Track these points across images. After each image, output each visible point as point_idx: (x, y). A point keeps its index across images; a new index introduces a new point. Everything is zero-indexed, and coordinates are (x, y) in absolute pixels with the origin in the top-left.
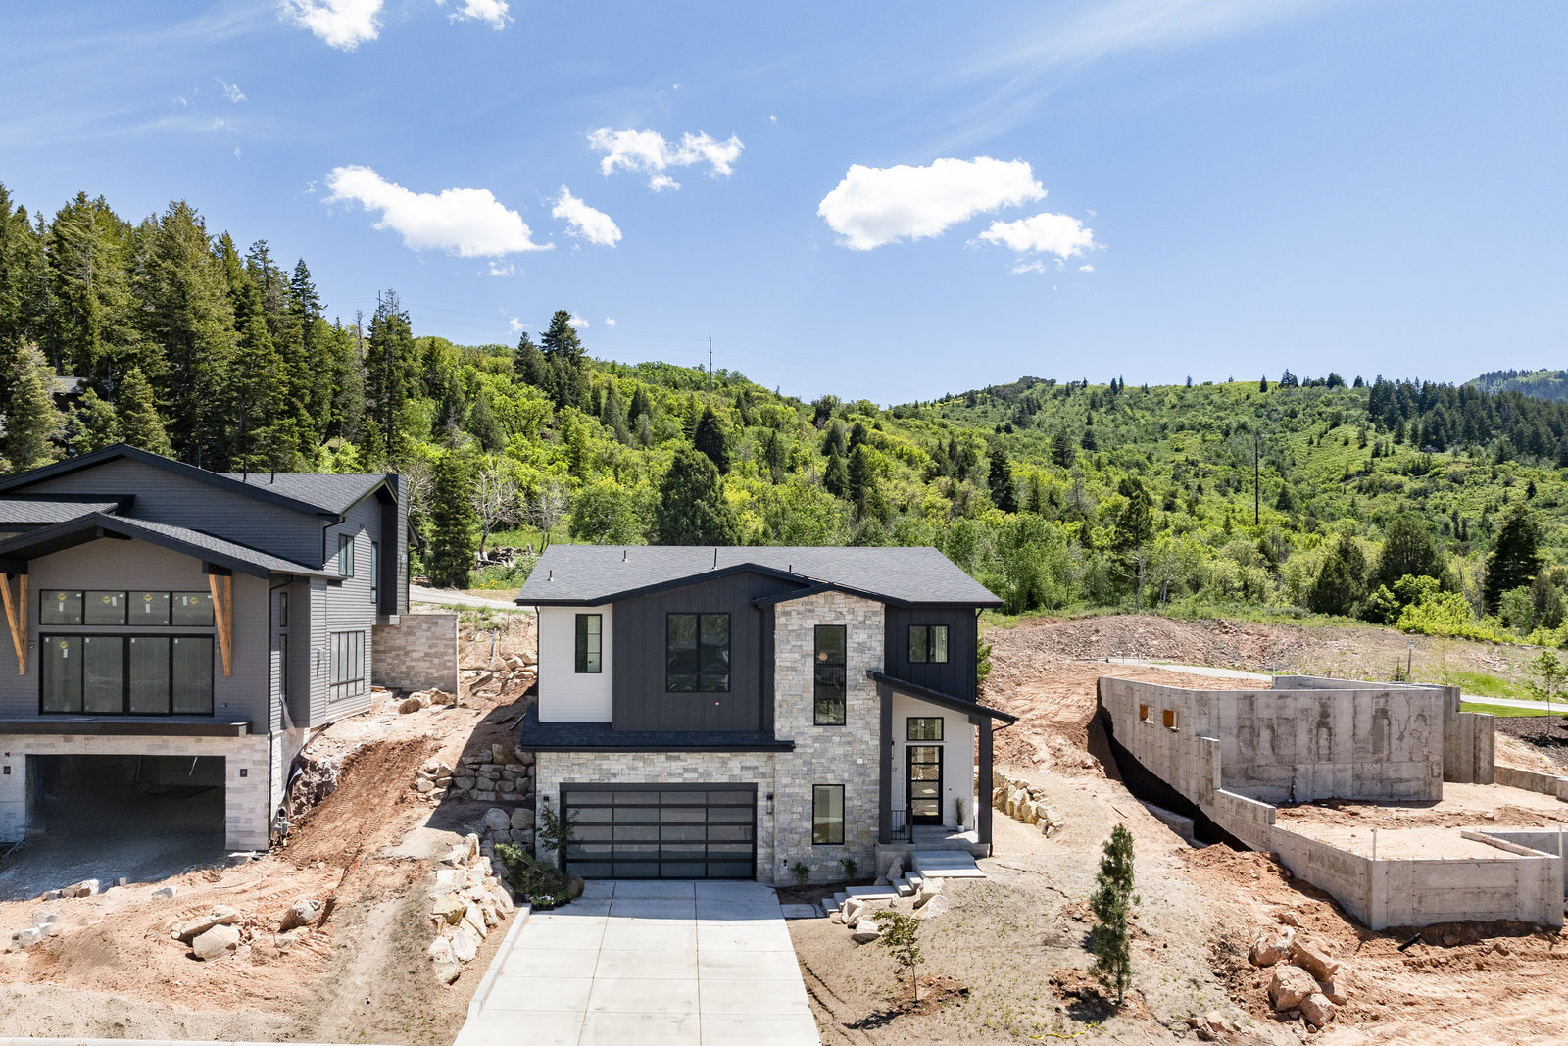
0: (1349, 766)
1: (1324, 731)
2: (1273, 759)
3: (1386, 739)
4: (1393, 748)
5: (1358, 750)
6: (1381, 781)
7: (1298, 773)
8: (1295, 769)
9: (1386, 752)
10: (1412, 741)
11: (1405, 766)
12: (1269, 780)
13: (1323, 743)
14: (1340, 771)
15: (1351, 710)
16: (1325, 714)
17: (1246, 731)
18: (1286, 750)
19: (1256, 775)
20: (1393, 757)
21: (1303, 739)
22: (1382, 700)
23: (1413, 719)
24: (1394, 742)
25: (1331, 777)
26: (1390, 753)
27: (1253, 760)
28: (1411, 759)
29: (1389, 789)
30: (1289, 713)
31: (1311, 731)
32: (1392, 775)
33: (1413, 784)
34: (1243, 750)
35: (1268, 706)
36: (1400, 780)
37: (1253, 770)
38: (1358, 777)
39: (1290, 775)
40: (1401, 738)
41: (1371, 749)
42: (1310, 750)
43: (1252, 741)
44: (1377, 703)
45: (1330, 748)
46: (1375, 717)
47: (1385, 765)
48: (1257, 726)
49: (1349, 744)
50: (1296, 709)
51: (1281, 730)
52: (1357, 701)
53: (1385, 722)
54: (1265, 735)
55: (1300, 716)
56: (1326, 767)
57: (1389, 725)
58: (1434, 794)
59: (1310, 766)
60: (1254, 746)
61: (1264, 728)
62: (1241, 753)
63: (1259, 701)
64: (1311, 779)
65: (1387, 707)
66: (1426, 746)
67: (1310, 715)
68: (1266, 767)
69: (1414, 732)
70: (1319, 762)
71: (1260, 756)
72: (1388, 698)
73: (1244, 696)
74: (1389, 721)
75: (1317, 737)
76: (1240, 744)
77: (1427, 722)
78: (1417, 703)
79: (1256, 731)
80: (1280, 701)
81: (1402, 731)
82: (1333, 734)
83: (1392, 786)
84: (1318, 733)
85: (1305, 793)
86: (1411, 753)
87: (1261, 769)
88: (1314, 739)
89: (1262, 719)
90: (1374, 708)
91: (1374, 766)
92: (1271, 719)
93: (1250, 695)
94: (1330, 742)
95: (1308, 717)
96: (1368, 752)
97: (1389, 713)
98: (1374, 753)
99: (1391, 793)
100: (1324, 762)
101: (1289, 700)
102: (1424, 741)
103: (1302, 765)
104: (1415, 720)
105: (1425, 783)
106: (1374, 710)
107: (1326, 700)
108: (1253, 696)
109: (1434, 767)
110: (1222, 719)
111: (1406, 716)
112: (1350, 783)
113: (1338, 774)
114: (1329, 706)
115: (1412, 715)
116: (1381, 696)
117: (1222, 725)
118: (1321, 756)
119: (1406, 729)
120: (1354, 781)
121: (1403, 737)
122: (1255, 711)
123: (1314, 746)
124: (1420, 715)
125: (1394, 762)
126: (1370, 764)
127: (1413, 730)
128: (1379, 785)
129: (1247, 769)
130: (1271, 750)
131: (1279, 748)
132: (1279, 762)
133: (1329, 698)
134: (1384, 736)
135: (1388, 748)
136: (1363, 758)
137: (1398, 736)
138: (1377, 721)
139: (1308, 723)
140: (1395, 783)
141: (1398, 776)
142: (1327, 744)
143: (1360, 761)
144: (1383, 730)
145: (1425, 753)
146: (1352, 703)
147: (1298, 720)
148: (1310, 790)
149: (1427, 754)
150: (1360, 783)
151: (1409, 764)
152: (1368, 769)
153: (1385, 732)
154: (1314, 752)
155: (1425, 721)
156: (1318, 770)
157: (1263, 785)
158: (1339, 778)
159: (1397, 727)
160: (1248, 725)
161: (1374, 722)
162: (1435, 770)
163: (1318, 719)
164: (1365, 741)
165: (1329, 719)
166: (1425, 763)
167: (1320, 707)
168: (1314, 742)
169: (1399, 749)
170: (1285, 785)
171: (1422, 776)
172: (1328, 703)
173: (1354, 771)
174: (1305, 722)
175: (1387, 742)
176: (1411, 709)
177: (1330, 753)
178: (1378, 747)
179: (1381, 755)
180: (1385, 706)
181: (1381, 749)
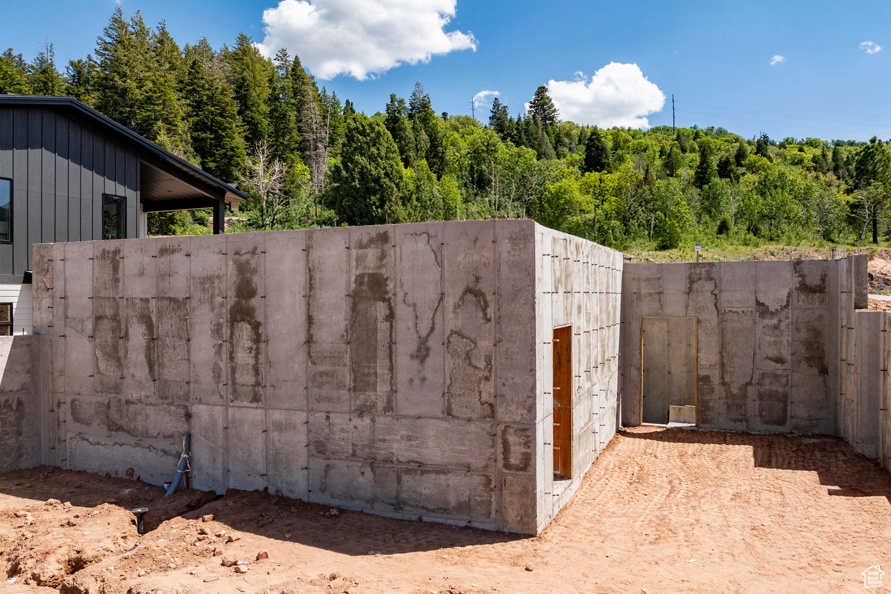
0: (301, 417)
1: (245, 330)
2: (150, 389)
3: (382, 353)
4: (402, 377)
5: (317, 380)
6: (372, 462)
7: (194, 421)
8: (188, 416)
9: (383, 389)
10: (450, 364)
11: (433, 428)
12: (146, 434)
13: (243, 357)
14: (280, 427)
15: (301, 280)
16: (246, 290)
17: (106, 325)
19: (123, 422)
20: (403, 405)
21: (204, 347)
22: (372, 253)
23: (450, 302)
24: (403, 360)
25: (259, 443)
26: (394, 391)
27: (117, 389)
28: (448, 412)
29: (391, 486)
30: (178, 287)
31: (217, 331)
32: (400, 450)
33: (454, 480)
34: (102, 366)
35: (141, 274)
36: (420, 467)
37: (119, 411)
38: (318, 447)
39: (182, 427)
40: (422, 353)
41: (348, 379)
42: (217, 373)
43: (115, 348)
44: (360, 260)
45: (256, 370)
46: (355, 297)
47: (381, 421)
48: (123, 312)
49: (298, 366)
50: (191, 277)
51: (166, 326)
52: (315, 255)
53: (381, 310)
54: (137, 334)
55: (198, 295)
56: (250, 415)
57: (391, 316)
58: (512, 515)
59: (218, 410)
60: (118, 360)
61: (135, 320)
62: (99, 372)
63: (128, 261)
64: (220, 441)
65: (383, 271)
66: (487, 379)
67: (217, 292)
68: (138, 406)
69: (455, 339)
70: (236, 403)
71: (128, 381)
72: (387, 247)
73: (104, 251)
74: (391, 309)
75: (231, 343)
76: (97, 352)
77: (490, 311)
78: (460, 258)
79: (123, 327)
80: (162, 259)
81: (424, 332)
82: (263, 338)
83: (399, 480)
84: (232, 334)
85: (210, 471)
86: (447, 394)
87: (132, 408)
88: (224, 348)
89: (130, 301)
90: (355, 273)
91: (357, 421)
92: (147, 301)
93: (112, 249)
94: (256, 358)
95: (212, 297)
96: (340, 386)
97: (390, 286)
98: (355, 389)
99: (397, 498)
100: (246, 403)
101: (178, 257)
102: (482, 364)
103: (203, 407)
104: (457, 306)
105: (489, 481)
106: (353, 278)
107: (249, 256)
108: (117, 252)
109: (511, 439)
110: (70, 301)
111: (434, 296)
112: (303, 461)
113: (275, 435)
114: (254, 271)
115: (449, 290)
116: (372, 241)
117: (70, 313)
118: (238, 388)
119: (432, 329)
120: (310, 456)
121: (428, 349)
122: (121, 284)
123: (224, 365)
124: (468, 290)
125: (405, 417)
126: (347, 417)
127: (453, 332)
128: (369, 473)
129: (108, 406)
130: (147, 370)
131: (161, 365)
132: (162, 398)
133: (254, 252)
134: (380, 347)
135: (388, 377)
136: (330, 400)
137: (413, 348)
138: (361, 306)
139: (213, 309)
140: (408, 471)
141: (414, 456)
142: (252, 361)
143: (325, 406)
144: (375, 331)
145: (485, 397)
146: (302, 264)
147: (194, 303)
148: (220, 465)
149: (491, 400)
150: (324, 463)
151: (444, 425)
152: (343, 430)
153: (382, 336)
154: (224, 378)
155: (484, 310)
156: (234, 422)
157: (137, 445)
158: (278, 445)
159: (411, 324)
160: (109, 312)
161: (354, 309)
162: (513, 449)
163: (232, 301)
164: (335, 358)
165: (255, 302)
166: (487, 426)
167: (235, 273)
168: (225, 356)
169: (417, 381)
170: (174, 449)
171: (477, 462)
172: (253, 263)
173: (309, 431)
174: (206, 308)
175: (387, 362)
176: (447, 275)
177: (257, 384)
178: (364, 375)
179: (371, 395)
180: (380, 267)
181: (372, 379)
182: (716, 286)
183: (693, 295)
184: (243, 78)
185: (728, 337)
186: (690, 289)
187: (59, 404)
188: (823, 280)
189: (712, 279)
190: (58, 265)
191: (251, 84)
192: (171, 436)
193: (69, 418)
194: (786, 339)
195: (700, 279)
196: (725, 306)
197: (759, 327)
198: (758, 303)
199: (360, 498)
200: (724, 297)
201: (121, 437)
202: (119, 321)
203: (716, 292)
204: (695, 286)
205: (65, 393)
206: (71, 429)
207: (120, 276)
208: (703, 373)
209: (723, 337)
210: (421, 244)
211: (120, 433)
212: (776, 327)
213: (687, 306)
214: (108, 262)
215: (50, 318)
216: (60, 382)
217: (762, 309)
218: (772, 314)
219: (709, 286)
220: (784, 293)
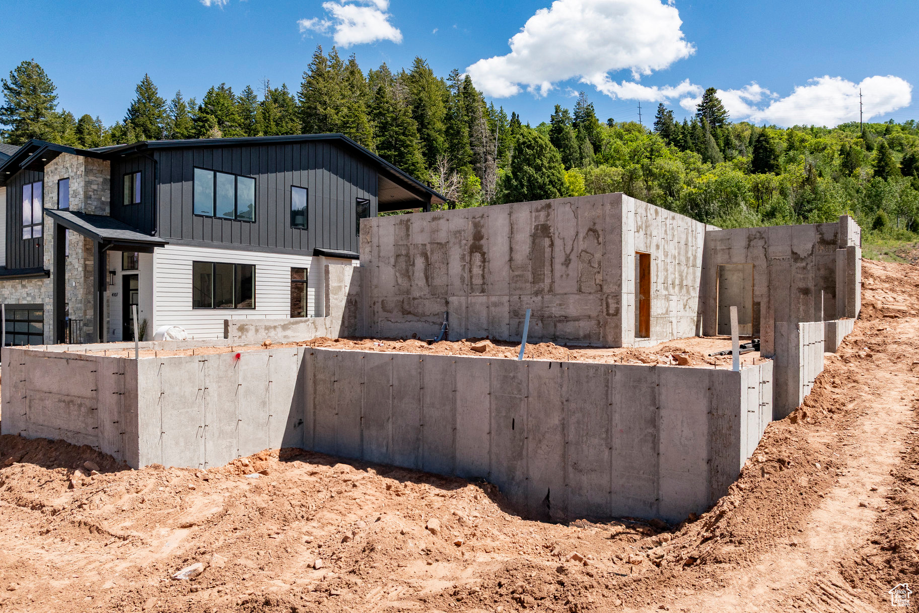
0: (507, 298)
1: (477, 257)
2: (426, 290)
3: (547, 264)
4: (557, 274)
5: (515, 279)
6: (542, 318)
7: (450, 305)
8: (447, 303)
9: (548, 281)
10: (581, 266)
11: (572, 299)
12: (424, 315)
13: (477, 271)
14: (495, 305)
15: (507, 229)
16: (478, 236)
17: (402, 259)
18: (439, 280)
19: (411, 309)
20: (558, 289)
21: (456, 266)
22: (543, 214)
23: (581, 236)
24: (558, 267)
25: (484, 313)
26: (553, 282)
27: (408, 292)
28: (580, 290)
30: (442, 237)
31: (463, 258)
32: (556, 311)
33: (582, 324)
34: (400, 281)
35: (422, 231)
36: (566, 319)
37: (409, 304)
38: (515, 313)
39: (444, 309)
40: (567, 262)
41: (530, 277)
42: (462, 279)
43: (407, 271)
44: (537, 217)
45: (483, 277)
46: (534, 236)
47: (547, 297)
48: (412, 252)
49: (505, 273)
50: (449, 232)
51: (435, 257)
52: (514, 216)
53: (547, 242)
54: (420, 263)
55: (452, 240)
56: (479, 300)
57: (552, 245)
58: (610, 338)
59: (463, 299)
60: (409, 277)
61: (418, 255)
62: (398, 284)
63: (414, 225)
64: (464, 315)
65: (548, 223)
66: (599, 272)
67: (463, 238)
68: (420, 300)
69: (583, 254)
70: (473, 294)
71: (414, 287)
72: (550, 210)
73: (401, 220)
74: (552, 241)
75: (470, 264)
76: (397, 274)
77: (601, 239)
78: (586, 214)
79: (412, 259)
80: (434, 223)
81: (568, 252)
82: (487, 260)
83: (555, 326)
84: (471, 259)
85: (458, 331)
86: (579, 281)
87: (416, 302)
88: (466, 267)
89: (416, 246)
90: (534, 224)
91: (535, 299)
92: (425, 245)
93: (406, 219)
94: (483, 270)
95: (460, 241)
96: (526, 281)
97: (552, 230)
98: (534, 283)
99: (554, 335)
100: (478, 294)
101: (442, 221)
102: (596, 266)
103: (455, 298)
104: (584, 238)
105: (599, 323)
106: (533, 227)
107: (480, 219)
108: (408, 220)
109: (610, 301)
110: (382, 248)
111: (572, 233)
112: (507, 321)
113: (492, 309)
114: (483, 226)
115: (581, 230)
116: (543, 208)
117: (381, 254)
118: (474, 287)
119: (572, 250)
120: (511, 318)
121: (570, 260)
122: (410, 237)
123: (466, 275)
124: (590, 230)
125: (558, 294)
126: (529, 297)
127: (582, 251)
128: (540, 324)
129: (403, 302)
130: (425, 281)
131: (433, 278)
132: (432, 295)
133: (482, 217)
134: (546, 260)
135: (550, 275)
136: (521, 289)
137: (563, 260)
138: (537, 241)
139: (460, 247)
140: (560, 321)
141: (563, 313)
142: (481, 272)
143: (518, 292)
144: (544, 253)
145: (598, 281)
146: (508, 221)
147: (451, 244)
148: (463, 327)
149: (601, 283)
150: (517, 320)
151: (578, 297)
152: (527, 304)
153: (547, 255)
154: (466, 282)
155: (598, 239)
156: (471, 303)
157: (419, 321)
158: (494, 314)
159: (562, 248)
160: (404, 252)
161: (534, 242)
162: (611, 306)
163: (471, 242)
164: (524, 267)
165: (483, 242)
166: (599, 296)
167: (473, 228)
168: (467, 270)
169: (564, 276)
170: (439, 321)
171: (594, 314)
172: (482, 222)
173: (510, 305)
174: (457, 247)
175: (550, 268)
176: (579, 223)
177: (484, 284)
178: (538, 275)
179: (542, 285)
180: (547, 221)
181: (542, 277)
182: (765, 243)
183: (751, 249)
184: (420, 99)
185: (774, 275)
186: (749, 245)
187: (374, 304)
188: (835, 236)
189: (763, 238)
190: (375, 229)
191: (427, 104)
192: (438, 314)
193: (380, 310)
194: (811, 275)
195: (755, 238)
196: (771, 256)
197: (794, 268)
198: (793, 253)
199: (535, 337)
200: (771, 249)
201: (410, 317)
202: (409, 257)
203: (765, 246)
204: (752, 243)
205: (378, 297)
206: (382, 315)
207: (410, 233)
208: (756, 300)
209: (770, 276)
210: (567, 208)
211: (409, 316)
212: (804, 268)
213: (747, 257)
214: (403, 226)
215: (370, 257)
216: (375, 291)
217: (796, 256)
218: (802, 259)
219: (761, 243)
220: (809, 246)
